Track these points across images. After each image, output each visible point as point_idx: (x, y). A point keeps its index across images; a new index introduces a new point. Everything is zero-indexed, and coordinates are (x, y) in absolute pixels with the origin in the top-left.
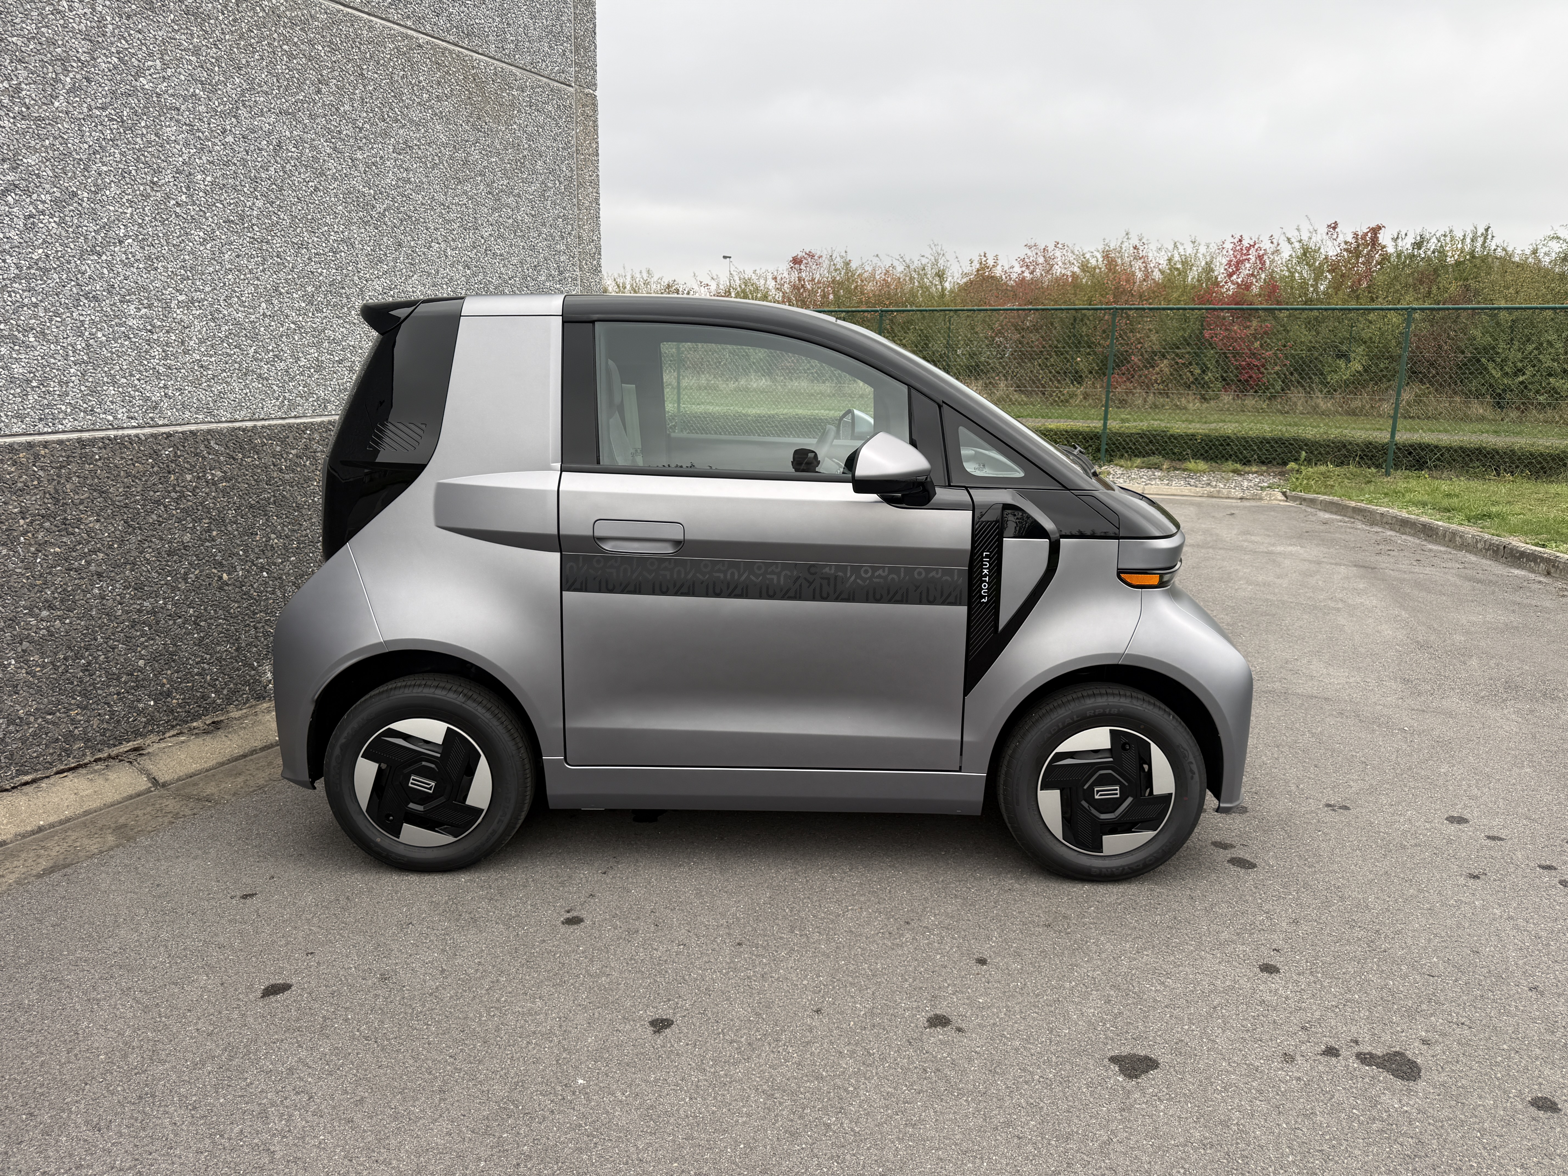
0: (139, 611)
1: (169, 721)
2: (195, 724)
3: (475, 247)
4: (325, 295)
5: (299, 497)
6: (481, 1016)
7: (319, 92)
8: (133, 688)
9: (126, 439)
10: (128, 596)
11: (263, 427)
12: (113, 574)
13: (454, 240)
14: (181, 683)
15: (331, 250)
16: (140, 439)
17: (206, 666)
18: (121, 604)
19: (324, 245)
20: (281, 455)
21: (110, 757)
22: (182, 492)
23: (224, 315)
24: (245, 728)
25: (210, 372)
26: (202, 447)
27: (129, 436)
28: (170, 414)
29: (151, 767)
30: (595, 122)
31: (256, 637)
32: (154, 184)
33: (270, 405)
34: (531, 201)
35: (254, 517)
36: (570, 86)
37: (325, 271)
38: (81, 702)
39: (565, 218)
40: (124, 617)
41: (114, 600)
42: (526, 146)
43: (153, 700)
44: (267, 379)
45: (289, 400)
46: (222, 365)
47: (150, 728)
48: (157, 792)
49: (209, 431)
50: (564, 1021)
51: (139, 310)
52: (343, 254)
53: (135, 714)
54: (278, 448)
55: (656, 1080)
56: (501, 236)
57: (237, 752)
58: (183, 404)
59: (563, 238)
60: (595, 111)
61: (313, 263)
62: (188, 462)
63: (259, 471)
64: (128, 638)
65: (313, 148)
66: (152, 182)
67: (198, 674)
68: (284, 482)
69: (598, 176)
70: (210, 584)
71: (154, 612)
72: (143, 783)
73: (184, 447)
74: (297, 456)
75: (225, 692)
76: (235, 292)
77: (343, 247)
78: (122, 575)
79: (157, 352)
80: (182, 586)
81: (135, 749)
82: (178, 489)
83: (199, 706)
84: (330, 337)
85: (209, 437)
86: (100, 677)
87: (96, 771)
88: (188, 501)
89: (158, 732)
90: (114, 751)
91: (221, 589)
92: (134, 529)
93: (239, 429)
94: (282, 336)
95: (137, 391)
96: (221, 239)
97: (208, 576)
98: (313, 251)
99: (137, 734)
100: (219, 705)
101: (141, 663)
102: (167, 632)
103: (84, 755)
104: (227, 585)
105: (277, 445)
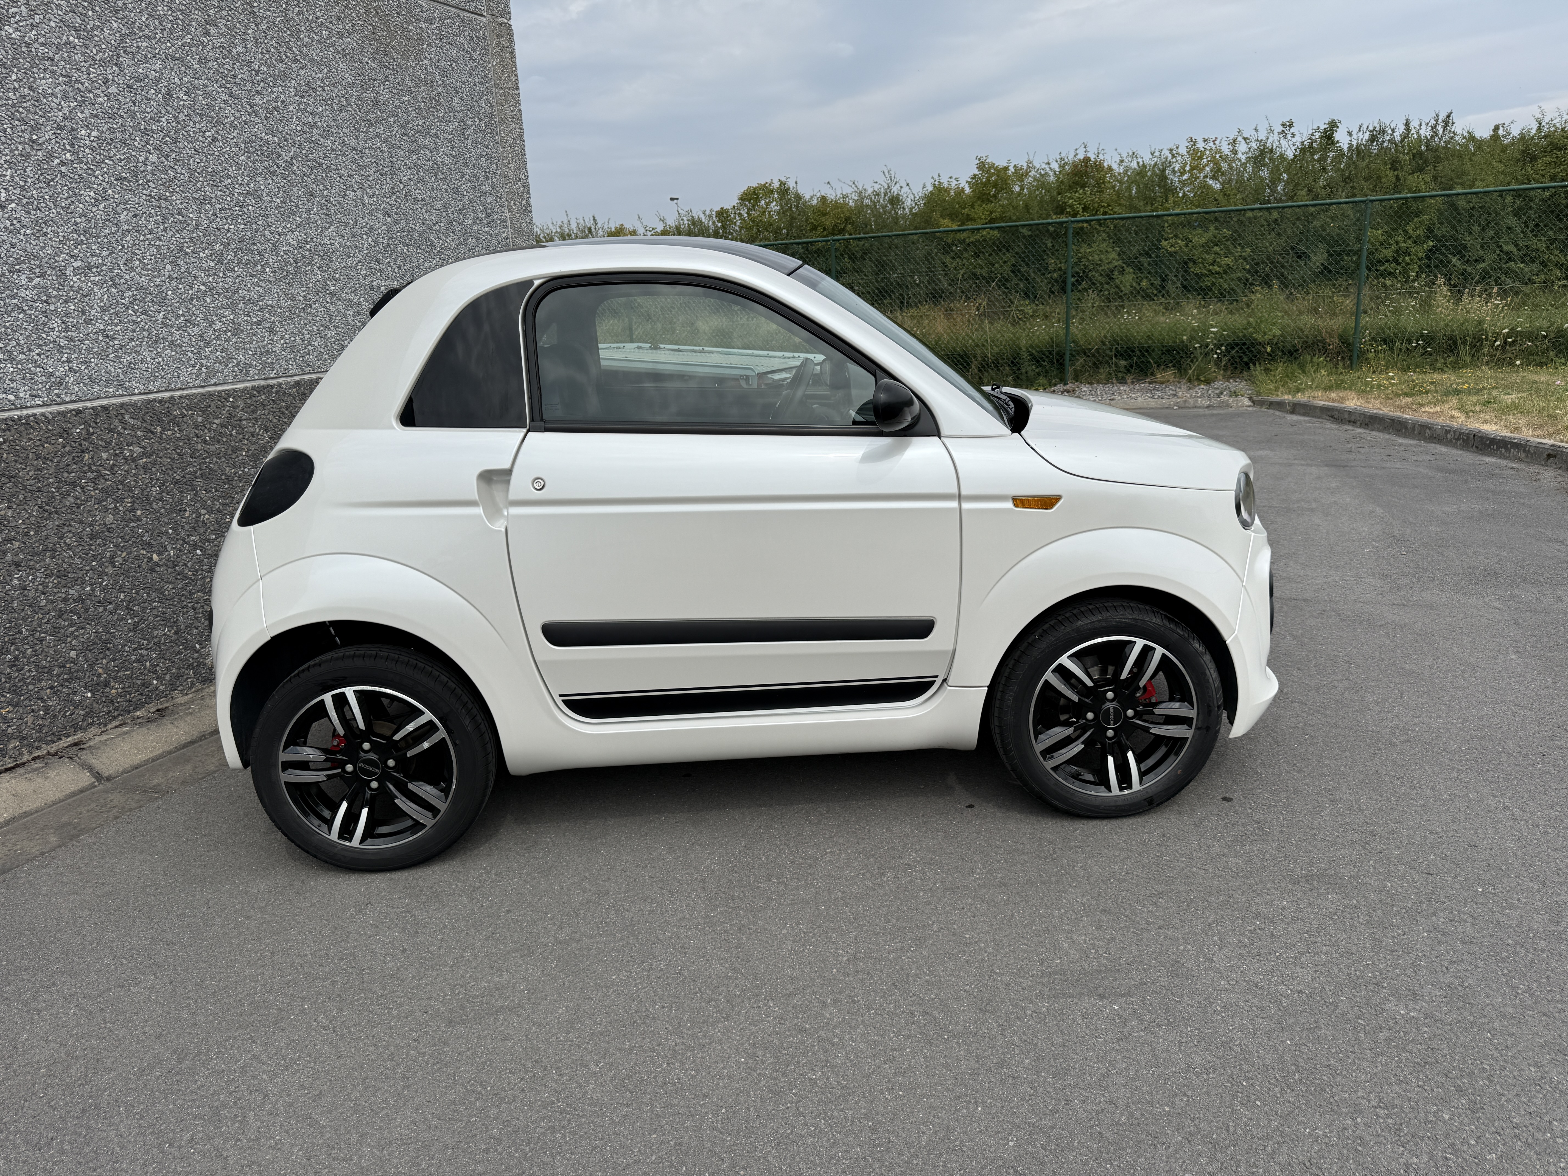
0: (65, 600)
1: (109, 712)
2: (138, 713)
3: (393, 193)
4: (235, 252)
5: (227, 469)
6: (445, 995)
7: (207, 33)
8: (67, 680)
9: (32, 419)
10: (51, 585)
11: (181, 397)
12: (32, 563)
13: (370, 187)
14: (118, 671)
15: (237, 204)
16: (46, 418)
17: (144, 652)
18: (45, 594)
19: (229, 199)
20: (204, 426)
21: (49, 753)
22: (98, 471)
23: (127, 281)
24: (191, 713)
25: (116, 342)
26: (116, 423)
27: (34, 415)
28: (77, 389)
29: (94, 762)
30: (512, 53)
31: (196, 618)
32: (34, 142)
33: (186, 374)
34: (450, 141)
35: (181, 492)
36: (482, 15)
37: (232, 227)
38: (12, 699)
39: (488, 158)
40: (50, 607)
41: (37, 590)
42: (440, 82)
43: (90, 691)
44: (181, 346)
45: (207, 367)
46: (130, 334)
47: (90, 721)
48: (101, 787)
49: (122, 405)
50: (533, 993)
51: (30, 279)
52: (250, 208)
53: (72, 708)
54: (200, 419)
55: (631, 1048)
56: (421, 180)
57: (184, 739)
58: (90, 377)
59: (487, 178)
60: (511, 40)
61: (218, 220)
62: (102, 439)
63: (181, 444)
64: (56, 630)
65: (207, 95)
66: (30, 140)
67: (137, 661)
68: (210, 455)
69: (520, 110)
70: (139, 566)
71: (80, 600)
72: (86, 779)
73: (96, 423)
74: (222, 425)
75: (168, 677)
76: (137, 255)
77: (250, 200)
78: (42, 564)
79: (55, 323)
80: (110, 570)
81: (76, 744)
82: (94, 468)
83: (141, 694)
84: (244, 297)
85: (123, 411)
86: (30, 672)
87: (35, 770)
88: (107, 480)
89: (99, 724)
90: (53, 748)
91: (152, 570)
92: (51, 513)
93: (155, 400)
94: (192, 299)
95: (39, 366)
96: (113, 198)
97: (137, 558)
98: (217, 206)
99: (77, 728)
100: (163, 692)
101: (73, 654)
102: (98, 619)
103: (21, 754)
104: (158, 565)
105: (198, 415)
